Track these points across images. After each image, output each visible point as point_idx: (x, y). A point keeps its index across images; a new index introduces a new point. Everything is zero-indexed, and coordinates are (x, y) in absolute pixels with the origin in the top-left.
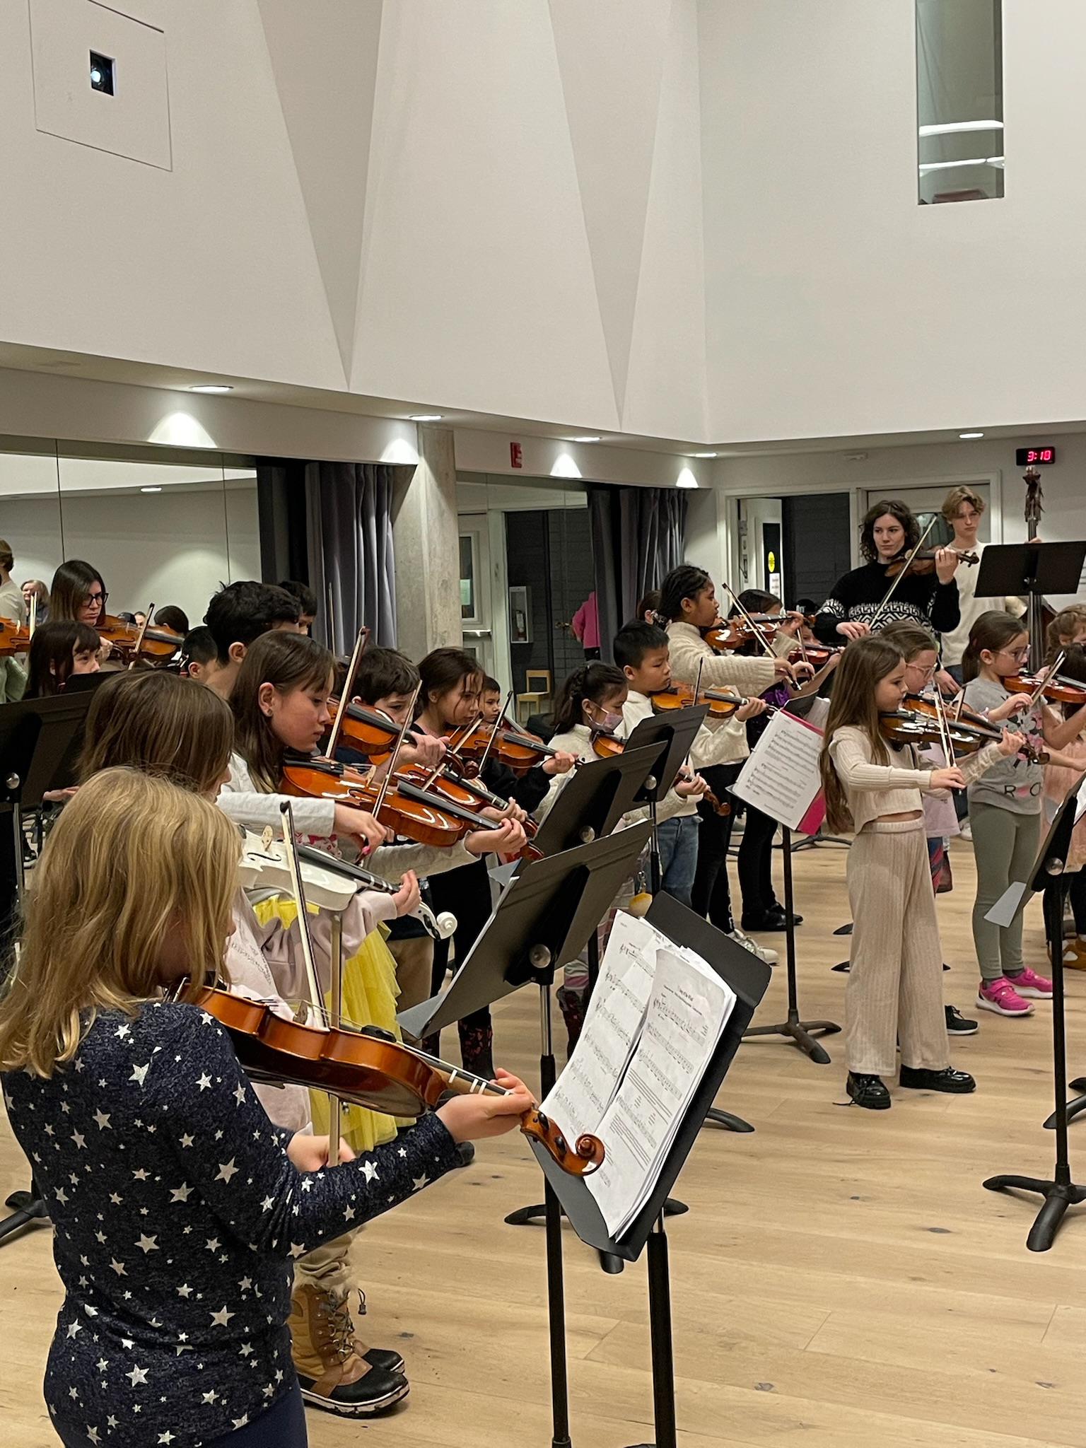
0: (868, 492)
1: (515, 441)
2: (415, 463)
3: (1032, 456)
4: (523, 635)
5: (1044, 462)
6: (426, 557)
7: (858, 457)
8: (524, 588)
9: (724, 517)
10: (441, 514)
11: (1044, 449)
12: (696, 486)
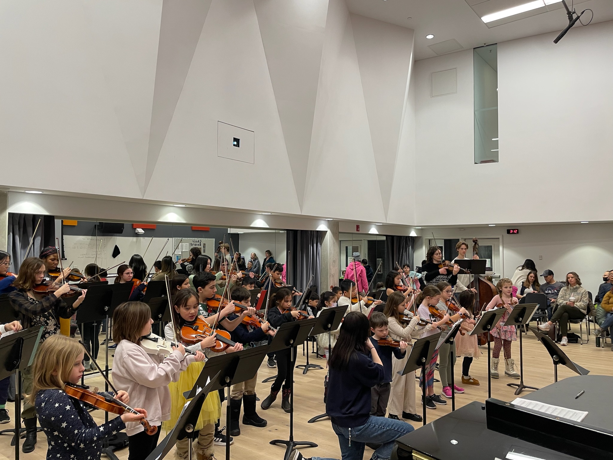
0: (465, 239)
1: (358, 224)
2: (327, 230)
3: (512, 231)
4: (380, 271)
5: (515, 233)
6: (329, 254)
7: (462, 230)
8: (380, 259)
9: (425, 244)
10: (334, 243)
11: (515, 230)
12: (416, 236)
